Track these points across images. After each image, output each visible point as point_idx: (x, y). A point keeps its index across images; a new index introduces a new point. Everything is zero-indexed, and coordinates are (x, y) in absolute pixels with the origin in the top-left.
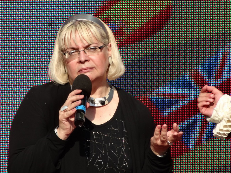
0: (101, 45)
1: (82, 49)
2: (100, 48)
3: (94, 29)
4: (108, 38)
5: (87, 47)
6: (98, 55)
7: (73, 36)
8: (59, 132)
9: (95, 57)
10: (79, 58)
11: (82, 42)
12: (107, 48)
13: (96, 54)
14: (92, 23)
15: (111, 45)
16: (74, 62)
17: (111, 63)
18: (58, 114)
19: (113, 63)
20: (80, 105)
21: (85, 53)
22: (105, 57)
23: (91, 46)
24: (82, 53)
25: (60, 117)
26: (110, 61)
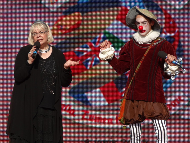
0: (45, 31)
1: (38, 33)
2: (44, 32)
3: (42, 26)
4: (48, 29)
5: (40, 32)
6: (44, 34)
7: (35, 28)
8: (29, 61)
9: (43, 35)
10: (37, 36)
11: (38, 30)
12: (47, 32)
13: (43, 34)
14: (42, 24)
15: (49, 31)
16: (35, 37)
17: (49, 37)
18: (28, 55)
19: (49, 38)
20: (35, 51)
21: (39, 34)
22: (47, 36)
23: (42, 32)
24: (38, 34)
25: (29, 56)
26: (48, 37)
